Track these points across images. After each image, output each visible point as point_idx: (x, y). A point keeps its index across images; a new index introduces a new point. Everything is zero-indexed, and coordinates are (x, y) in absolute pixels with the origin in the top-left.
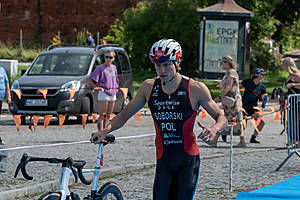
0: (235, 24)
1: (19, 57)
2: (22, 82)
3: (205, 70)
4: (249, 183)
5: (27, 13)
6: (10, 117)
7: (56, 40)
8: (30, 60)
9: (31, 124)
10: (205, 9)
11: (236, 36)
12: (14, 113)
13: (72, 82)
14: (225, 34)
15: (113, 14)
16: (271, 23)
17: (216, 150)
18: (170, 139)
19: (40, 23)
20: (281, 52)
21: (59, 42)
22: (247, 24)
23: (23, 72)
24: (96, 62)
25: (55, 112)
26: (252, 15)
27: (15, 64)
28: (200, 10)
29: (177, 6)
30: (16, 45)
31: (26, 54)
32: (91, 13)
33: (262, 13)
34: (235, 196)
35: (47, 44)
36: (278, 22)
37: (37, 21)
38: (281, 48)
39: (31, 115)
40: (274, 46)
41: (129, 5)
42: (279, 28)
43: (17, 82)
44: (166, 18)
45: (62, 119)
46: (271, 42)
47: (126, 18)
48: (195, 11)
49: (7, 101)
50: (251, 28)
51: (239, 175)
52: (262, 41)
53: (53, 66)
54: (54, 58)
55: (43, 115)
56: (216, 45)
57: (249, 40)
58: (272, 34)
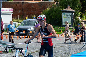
0: (71, 14)
1: (18, 22)
2: (19, 28)
3: (63, 25)
4: (74, 52)
5: (20, 11)
6: (16, 36)
7: (27, 18)
8: (21, 22)
9: (21, 38)
10: (63, 10)
11: (71, 16)
12: (17, 35)
13: (31, 28)
14: (68, 16)
15: (41, 11)
16: (79, 13)
17: (66, 44)
18: (45, 40)
19: (23, 13)
20: (82, 20)
21: (28, 18)
22: (74, 14)
23: (19, 25)
24: (37, 23)
25: (27, 35)
26: (75, 11)
27: (17, 23)
28: (62, 10)
29: (56, 9)
30: (17, 19)
31: (20, 21)
32: (35, 11)
33: (77, 11)
34: (71, 55)
35: (25, 18)
36: (81, 13)
37: (22, 13)
38: (82, 19)
39: (21, 36)
40: (80, 19)
41: (45, 9)
42: (81, 14)
43: (17, 28)
44: (54, 12)
45: (29, 37)
46: (79, 18)
47: (44, 12)
48: (61, 10)
49: (15, 32)
50: (75, 14)
51: (72, 50)
52: (77, 17)
53: (26, 24)
54: (26, 22)
55: (24, 36)
56: (66, 19)
57: (74, 17)
58: (80, 16)
